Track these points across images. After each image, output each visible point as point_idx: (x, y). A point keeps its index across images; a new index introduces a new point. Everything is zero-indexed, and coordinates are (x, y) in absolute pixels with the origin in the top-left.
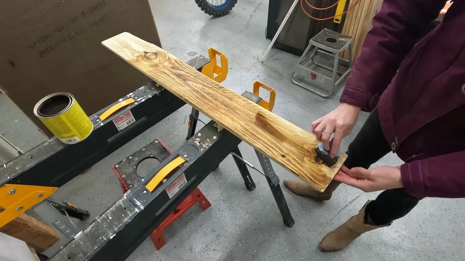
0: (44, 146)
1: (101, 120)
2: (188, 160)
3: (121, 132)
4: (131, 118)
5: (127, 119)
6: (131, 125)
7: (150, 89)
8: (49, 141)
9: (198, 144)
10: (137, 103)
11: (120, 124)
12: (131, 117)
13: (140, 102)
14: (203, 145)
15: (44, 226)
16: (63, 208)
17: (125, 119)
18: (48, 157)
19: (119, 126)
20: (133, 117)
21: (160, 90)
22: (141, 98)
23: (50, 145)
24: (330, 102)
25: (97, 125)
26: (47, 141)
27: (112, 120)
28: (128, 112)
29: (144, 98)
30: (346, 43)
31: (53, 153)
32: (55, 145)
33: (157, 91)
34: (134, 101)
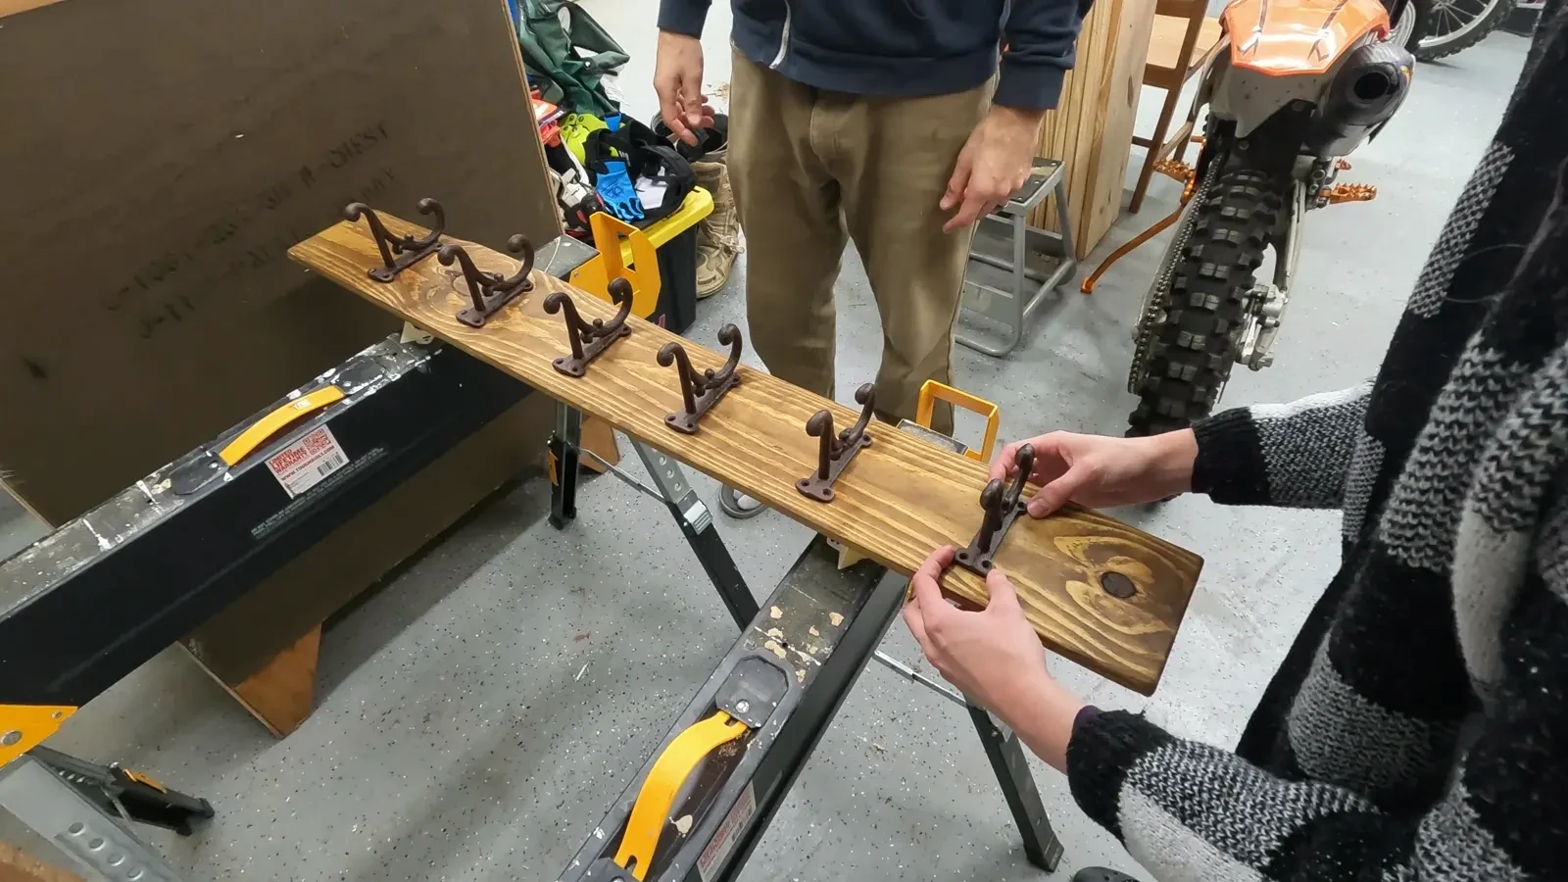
0: (23, 563)
1: (224, 464)
2: (759, 725)
3: (301, 501)
4: (333, 452)
5: (318, 457)
6: (334, 474)
7: (395, 355)
8: (40, 546)
9: (781, 653)
10: (352, 400)
11: (293, 473)
12: (333, 447)
13: (360, 399)
14: (799, 653)
15: (42, 868)
16: (105, 787)
17: (313, 457)
18: (34, 600)
19: (289, 481)
20: (339, 447)
21: (427, 355)
22: (366, 384)
23: (41, 561)
24: (1015, 370)
25: (210, 480)
26: (32, 546)
27: (263, 463)
28: (322, 431)
29: (376, 383)
30: (1042, 180)
31: (53, 584)
32: (62, 557)
33: (417, 358)
34: (342, 395)
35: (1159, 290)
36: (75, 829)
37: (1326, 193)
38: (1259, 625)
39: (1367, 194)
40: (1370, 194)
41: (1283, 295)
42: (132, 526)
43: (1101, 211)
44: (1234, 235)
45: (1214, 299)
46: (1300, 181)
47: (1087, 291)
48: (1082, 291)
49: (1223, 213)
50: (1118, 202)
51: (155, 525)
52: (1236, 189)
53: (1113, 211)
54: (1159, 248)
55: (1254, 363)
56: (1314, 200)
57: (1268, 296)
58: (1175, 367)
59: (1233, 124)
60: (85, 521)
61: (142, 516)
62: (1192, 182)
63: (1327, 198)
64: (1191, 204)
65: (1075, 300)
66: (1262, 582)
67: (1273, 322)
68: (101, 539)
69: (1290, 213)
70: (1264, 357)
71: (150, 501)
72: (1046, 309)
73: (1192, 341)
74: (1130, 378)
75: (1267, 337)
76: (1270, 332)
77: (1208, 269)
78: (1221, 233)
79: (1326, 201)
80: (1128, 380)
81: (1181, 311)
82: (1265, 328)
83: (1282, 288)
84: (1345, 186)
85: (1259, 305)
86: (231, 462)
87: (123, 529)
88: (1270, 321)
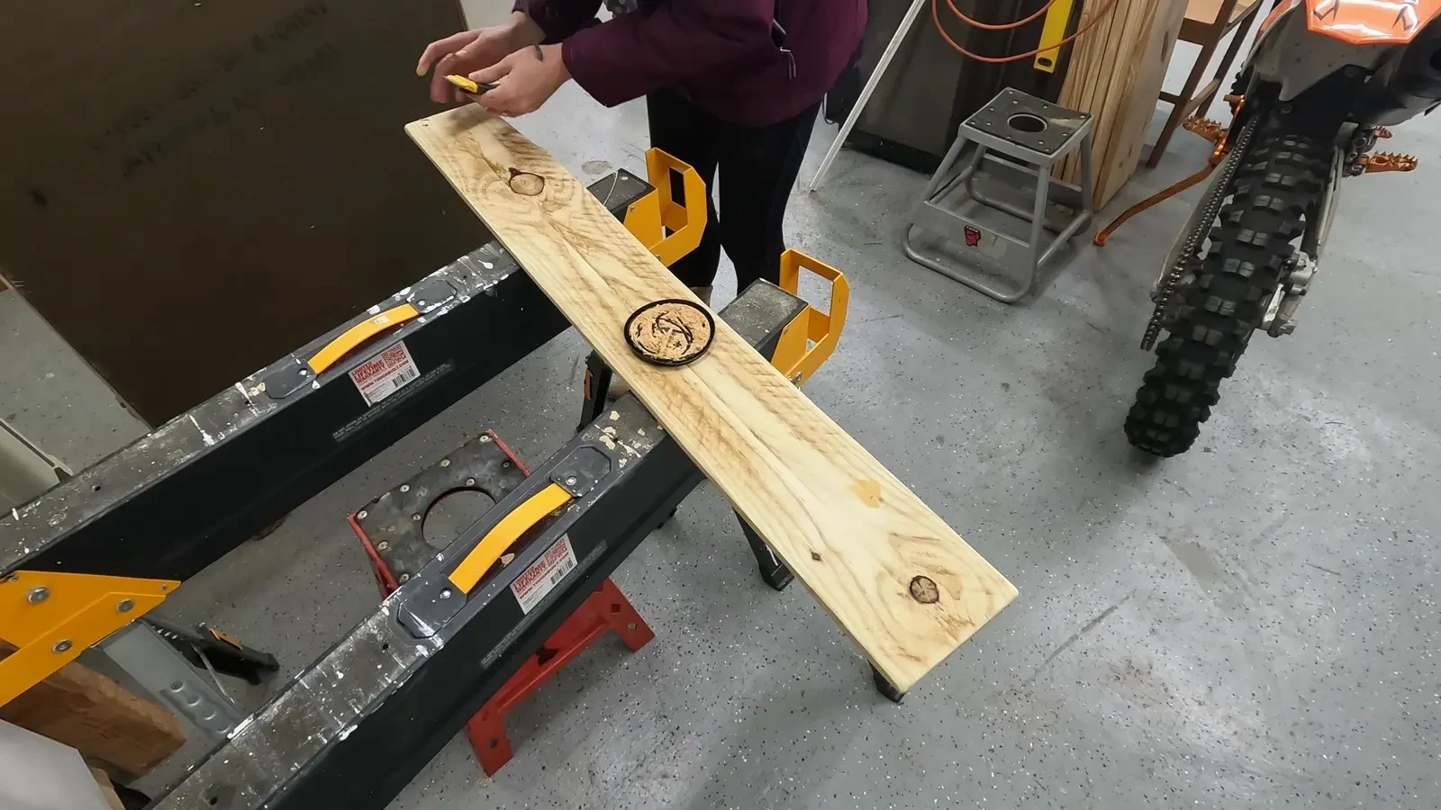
0: (138, 452)
1: (312, 373)
2: (580, 495)
3: (377, 410)
4: (407, 366)
5: (394, 369)
6: (407, 386)
8: (152, 438)
9: (612, 445)
10: (426, 318)
11: (372, 383)
12: (408, 361)
13: (434, 317)
14: (626, 447)
15: (139, 703)
16: (195, 645)
17: (389, 369)
18: (148, 487)
19: (368, 391)
20: (413, 362)
21: (495, 279)
22: (439, 304)
23: (154, 451)
24: (1022, 317)
25: (300, 387)
26: (146, 436)
27: (346, 375)
28: (399, 347)
29: (448, 303)
30: (1071, 132)
31: (164, 474)
32: (172, 449)
33: (485, 282)
34: (416, 313)
35: (1186, 251)
36: (176, 687)
37: (1364, 161)
38: (1250, 584)
39: (1408, 165)
40: (1410, 165)
41: (1313, 264)
42: (232, 425)
43: (1121, 165)
44: (1277, 203)
45: (1249, 266)
46: (1339, 148)
47: (1099, 244)
48: (1095, 243)
49: (1267, 179)
50: (1137, 155)
51: (251, 426)
52: (1283, 155)
53: (1132, 165)
54: (1184, 207)
55: (1275, 330)
56: (1352, 169)
57: (1298, 264)
58: (1199, 331)
59: (1277, 87)
60: (191, 417)
61: (241, 417)
62: (1224, 141)
63: (1364, 166)
64: (1221, 167)
65: (1087, 253)
66: (1257, 542)
67: (1300, 290)
68: (205, 435)
69: (1328, 180)
70: (1286, 325)
71: (248, 402)
72: (1059, 260)
73: (1220, 307)
74: (1146, 336)
75: (1291, 305)
76: (1294, 300)
77: (1246, 236)
78: (1263, 200)
79: (1361, 170)
80: (1143, 337)
81: (1212, 276)
82: (1289, 295)
83: (1313, 257)
84: (1384, 154)
85: (1287, 272)
86: (317, 371)
87: (225, 428)
88: (1296, 289)
